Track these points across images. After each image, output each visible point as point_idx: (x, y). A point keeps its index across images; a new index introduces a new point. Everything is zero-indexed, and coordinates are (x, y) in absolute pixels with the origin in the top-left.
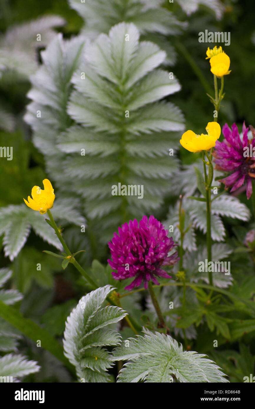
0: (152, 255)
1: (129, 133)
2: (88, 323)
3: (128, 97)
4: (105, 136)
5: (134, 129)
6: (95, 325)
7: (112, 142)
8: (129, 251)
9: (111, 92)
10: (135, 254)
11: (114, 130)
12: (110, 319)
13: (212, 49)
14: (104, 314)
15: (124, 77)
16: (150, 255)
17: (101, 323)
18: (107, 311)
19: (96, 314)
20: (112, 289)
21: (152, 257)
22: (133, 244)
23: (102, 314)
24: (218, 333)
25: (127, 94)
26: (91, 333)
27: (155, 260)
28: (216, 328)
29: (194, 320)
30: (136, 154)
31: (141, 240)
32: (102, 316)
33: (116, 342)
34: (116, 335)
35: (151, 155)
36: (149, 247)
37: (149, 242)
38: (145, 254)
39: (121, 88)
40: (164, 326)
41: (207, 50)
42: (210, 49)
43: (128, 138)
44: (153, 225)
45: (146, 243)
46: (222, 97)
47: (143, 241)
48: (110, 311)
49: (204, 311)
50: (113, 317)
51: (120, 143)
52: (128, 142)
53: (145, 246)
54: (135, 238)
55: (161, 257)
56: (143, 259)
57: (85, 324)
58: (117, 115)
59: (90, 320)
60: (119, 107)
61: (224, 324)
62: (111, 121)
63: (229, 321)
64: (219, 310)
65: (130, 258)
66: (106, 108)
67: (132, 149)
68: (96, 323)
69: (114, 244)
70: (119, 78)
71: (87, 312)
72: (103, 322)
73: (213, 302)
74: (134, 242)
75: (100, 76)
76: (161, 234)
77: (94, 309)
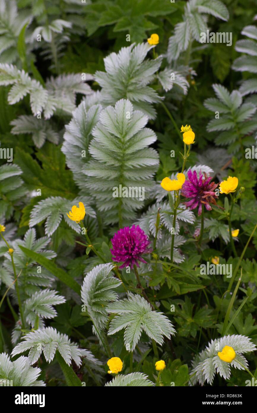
0: (136, 250)
1: (126, 166)
2: (98, 285)
3: (126, 146)
4: (112, 168)
5: (129, 164)
6: (102, 287)
7: (116, 170)
8: (123, 247)
9: (117, 143)
10: (126, 248)
11: (117, 164)
12: (111, 285)
13: (185, 126)
14: (108, 281)
15: (124, 133)
16: (135, 250)
17: (106, 286)
18: (110, 279)
19: (103, 281)
20: (114, 267)
21: (136, 252)
22: (126, 242)
23: (107, 281)
24: (173, 290)
25: (126, 143)
26: (99, 292)
27: (138, 253)
28: (172, 287)
29: (160, 281)
30: (130, 178)
31: (131, 240)
32: (107, 282)
33: (115, 298)
34: (115, 294)
35: (139, 179)
36: (135, 245)
37: (135, 242)
38: (133, 249)
39: (122, 140)
40: (141, 287)
41: (181, 127)
42: (183, 126)
43: (125, 168)
44: (138, 231)
45: (134, 242)
46: (189, 155)
47: (132, 241)
48: (112, 280)
49: (166, 276)
50: (113, 284)
51: (120, 171)
52: (125, 170)
53: (133, 244)
54: (127, 239)
55: (142, 251)
56: (131, 252)
57: (96, 286)
58: (120, 156)
59: (99, 284)
60: (121, 151)
61: (177, 285)
62: (115, 159)
63: (181, 283)
64: (175, 276)
65: (123, 251)
66: (113, 152)
67: (127, 175)
68: (103, 286)
69: (114, 240)
70: (121, 134)
71: (98, 279)
72: (107, 286)
73: (172, 271)
74: (126, 241)
75: (109, 133)
76: (143, 238)
77: (102, 278)
